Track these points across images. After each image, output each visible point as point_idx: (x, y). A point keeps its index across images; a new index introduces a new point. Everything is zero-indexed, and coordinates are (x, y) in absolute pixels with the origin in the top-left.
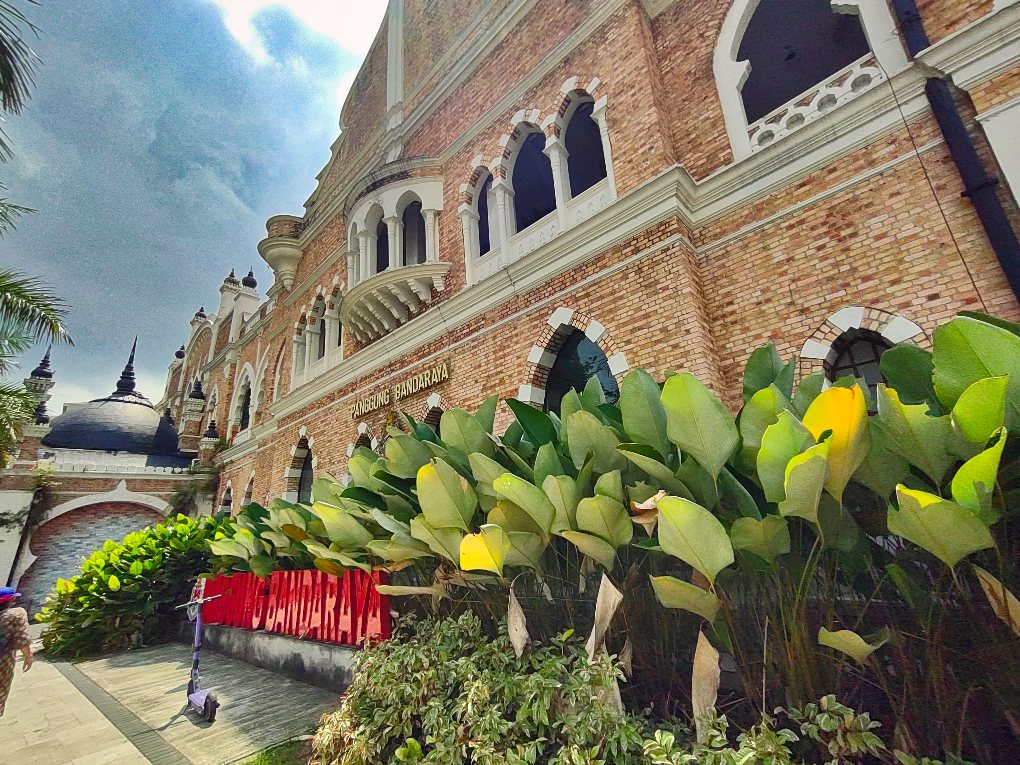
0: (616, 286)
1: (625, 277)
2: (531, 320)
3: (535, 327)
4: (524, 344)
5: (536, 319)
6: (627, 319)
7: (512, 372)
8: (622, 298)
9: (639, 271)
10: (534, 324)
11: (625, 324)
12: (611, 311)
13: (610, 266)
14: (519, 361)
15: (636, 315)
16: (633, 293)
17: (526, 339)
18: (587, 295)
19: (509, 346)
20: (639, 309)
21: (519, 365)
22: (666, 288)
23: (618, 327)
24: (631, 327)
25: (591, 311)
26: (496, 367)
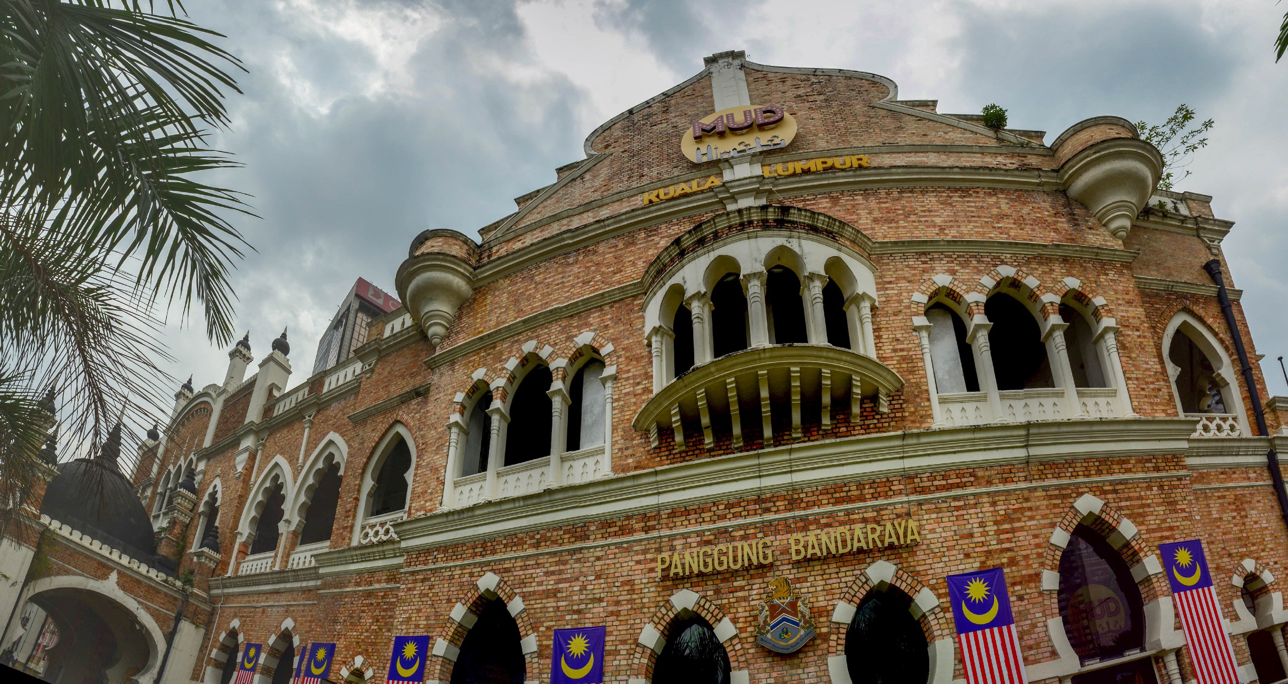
0: (1143, 493)
1: (1150, 488)
2: (1051, 497)
3: (1056, 506)
4: (1042, 522)
5: (1056, 497)
6: (1155, 527)
7: (1029, 552)
8: (1149, 506)
9: (1161, 487)
10: (1054, 502)
11: (1154, 531)
12: (1140, 515)
13: (1135, 473)
14: (1037, 541)
15: (1163, 526)
16: (1158, 505)
17: (1044, 517)
18: (1115, 491)
19: (1019, 520)
20: (1164, 521)
21: (1038, 546)
22: (1183, 510)
23: (1149, 531)
24: (1159, 534)
25: (1120, 508)
26: (1000, 542)
